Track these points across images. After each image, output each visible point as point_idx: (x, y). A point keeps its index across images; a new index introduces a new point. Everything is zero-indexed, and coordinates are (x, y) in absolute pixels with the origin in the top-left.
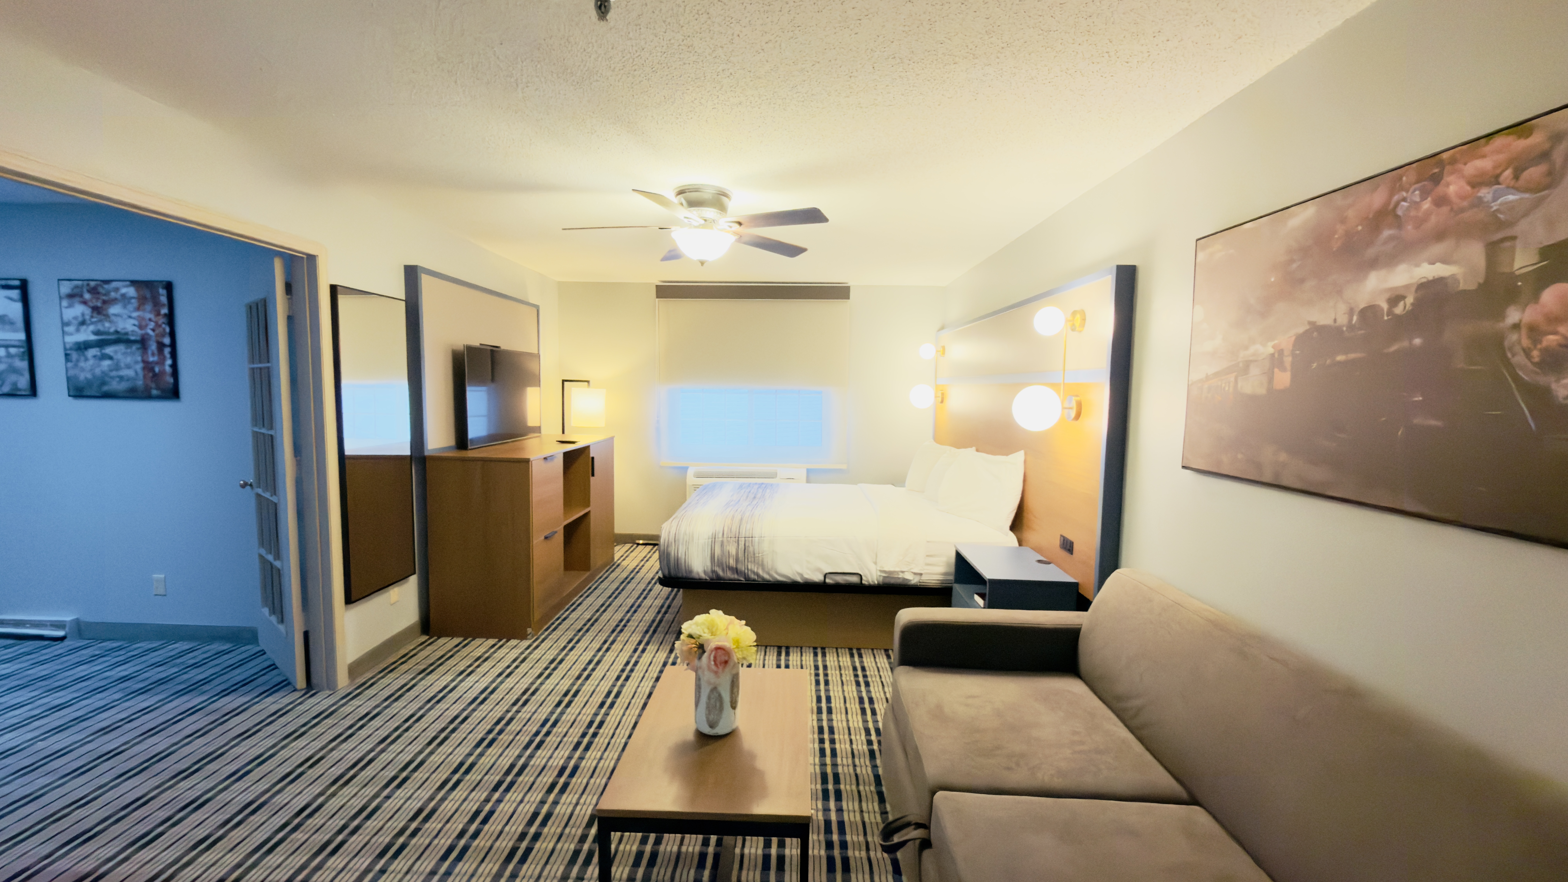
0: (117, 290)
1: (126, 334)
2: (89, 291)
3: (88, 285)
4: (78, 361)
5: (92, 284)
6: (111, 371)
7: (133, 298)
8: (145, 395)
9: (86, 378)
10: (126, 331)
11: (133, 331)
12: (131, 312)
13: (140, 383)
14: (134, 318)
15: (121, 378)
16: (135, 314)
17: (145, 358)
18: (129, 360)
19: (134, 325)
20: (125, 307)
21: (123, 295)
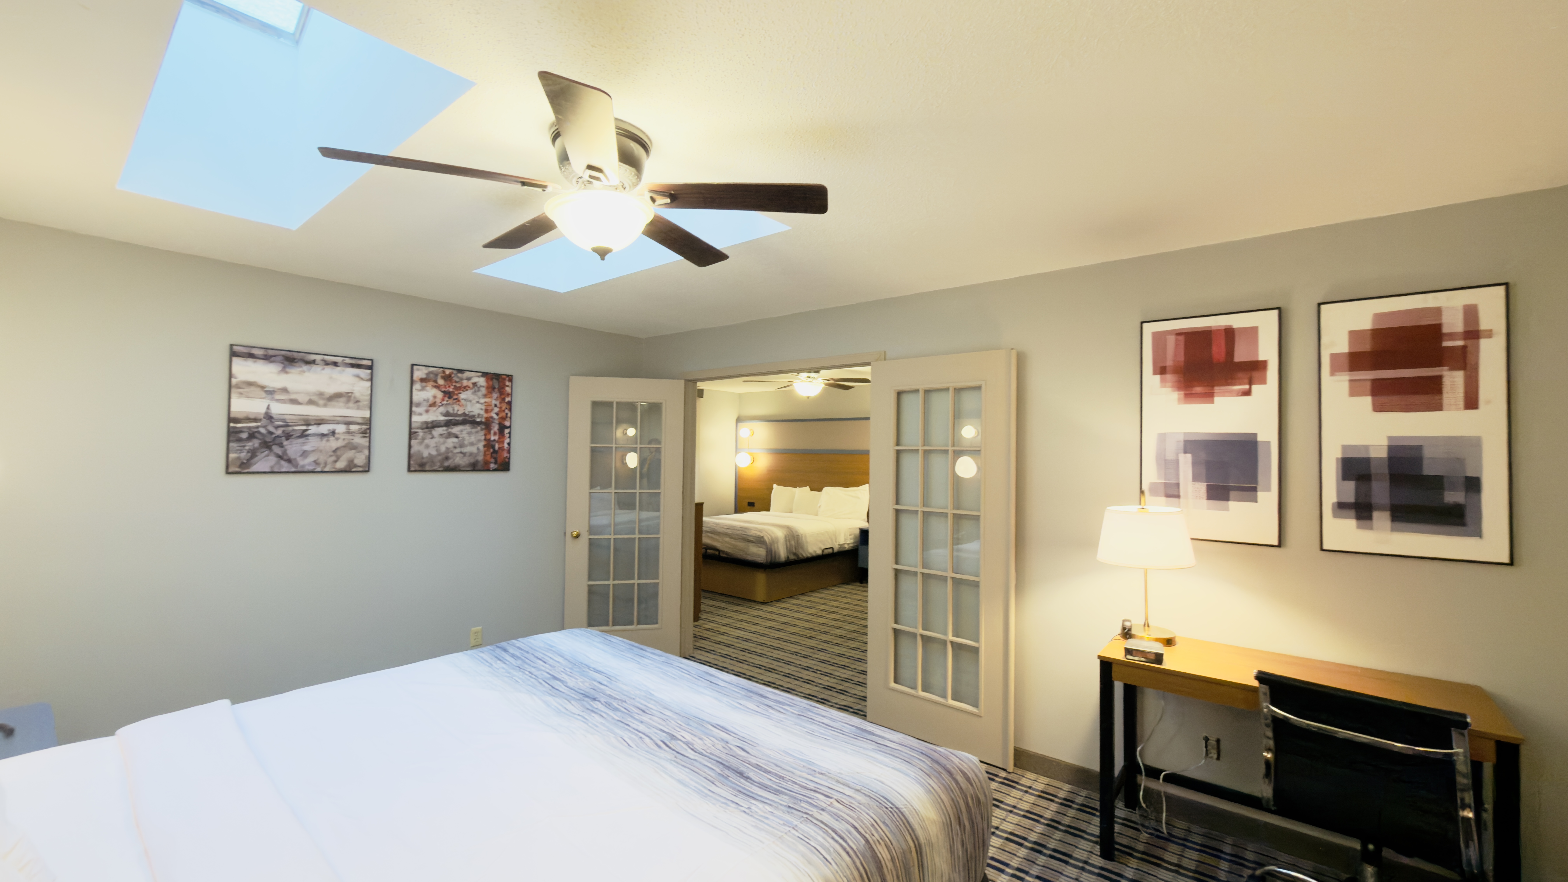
0: (469, 379)
1: (474, 416)
2: (443, 378)
3: (444, 372)
4: (423, 439)
5: (448, 372)
6: (455, 447)
7: (483, 387)
8: (485, 468)
9: (429, 454)
10: (473, 414)
11: (479, 414)
12: (480, 398)
13: (480, 458)
14: (481, 404)
15: (464, 454)
16: (482, 401)
17: (488, 437)
18: (473, 439)
19: (482, 409)
20: (474, 393)
21: (475, 384)
